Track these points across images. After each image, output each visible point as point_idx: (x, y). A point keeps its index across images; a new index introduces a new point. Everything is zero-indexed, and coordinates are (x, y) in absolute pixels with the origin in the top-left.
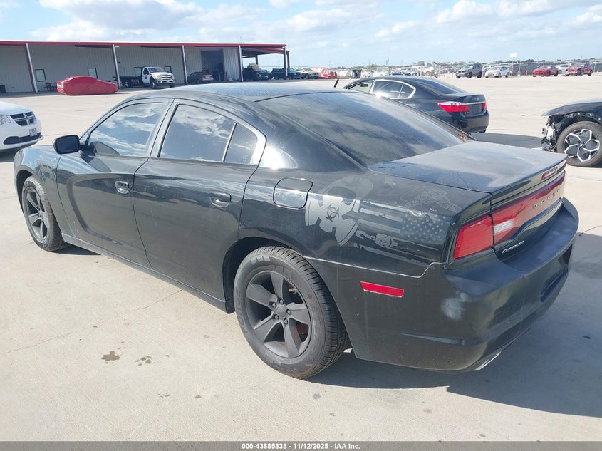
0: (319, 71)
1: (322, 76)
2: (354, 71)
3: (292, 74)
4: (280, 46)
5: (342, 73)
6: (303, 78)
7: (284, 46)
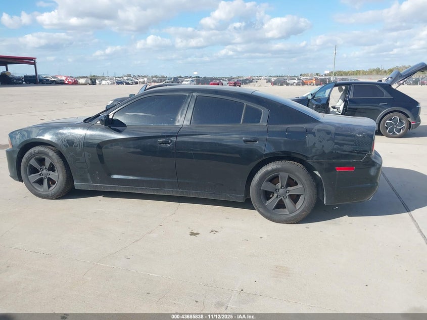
0: (64, 78)
1: (66, 82)
2: (91, 79)
3: (42, 80)
4: (31, 59)
5: (82, 81)
6: (50, 84)
7: (35, 58)
